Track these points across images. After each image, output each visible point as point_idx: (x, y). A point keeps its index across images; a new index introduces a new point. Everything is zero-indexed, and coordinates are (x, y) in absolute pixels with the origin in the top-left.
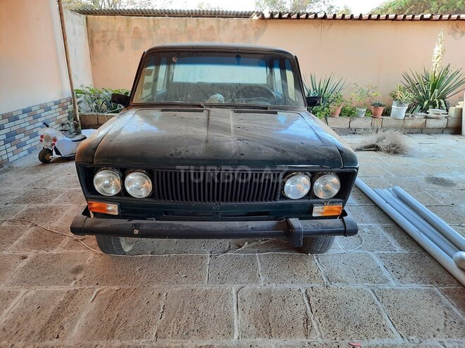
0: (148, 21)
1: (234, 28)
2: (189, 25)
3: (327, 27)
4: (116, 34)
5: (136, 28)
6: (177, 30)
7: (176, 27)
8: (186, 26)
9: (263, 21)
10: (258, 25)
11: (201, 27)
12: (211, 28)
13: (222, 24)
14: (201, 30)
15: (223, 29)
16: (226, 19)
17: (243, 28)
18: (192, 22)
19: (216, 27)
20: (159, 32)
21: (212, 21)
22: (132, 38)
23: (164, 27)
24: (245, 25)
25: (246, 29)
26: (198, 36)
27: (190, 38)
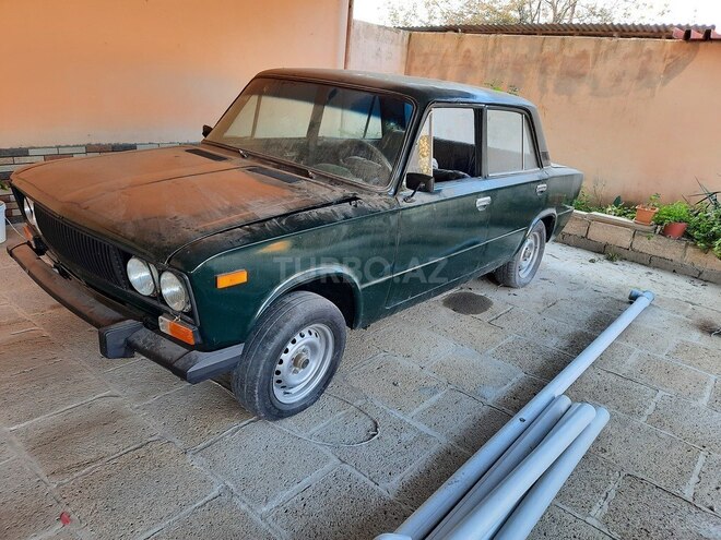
0: (486, 39)
1: (626, 57)
2: (547, 49)
4: (440, 59)
5: (469, 51)
6: (526, 56)
7: (526, 50)
8: (542, 50)
9: (689, 45)
10: (675, 53)
11: (566, 52)
12: (584, 55)
13: (604, 48)
14: (564, 56)
15: (605, 58)
17: (644, 58)
19: (591, 54)
20: (498, 58)
22: (460, 65)
23: (507, 50)
24: (649, 52)
25: (651, 57)
26: (557, 68)
27: (543, 71)
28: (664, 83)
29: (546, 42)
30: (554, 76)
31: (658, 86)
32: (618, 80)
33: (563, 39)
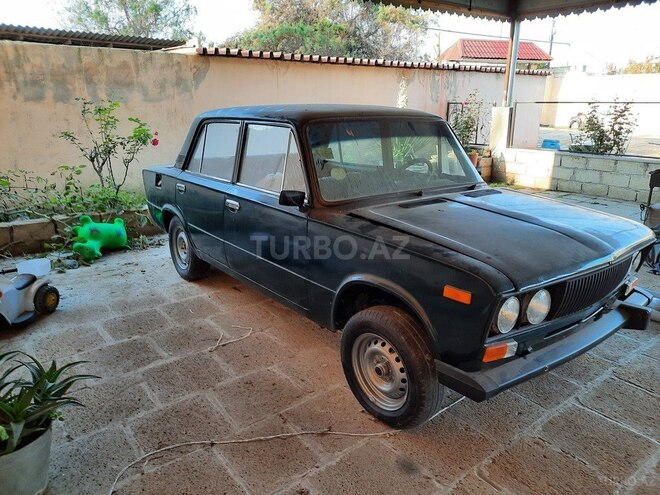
1: (162, 67)
2: (86, 59)
3: (283, 70)
6: (64, 66)
7: (62, 60)
8: (80, 60)
9: (203, 58)
10: (196, 64)
11: (107, 62)
12: (124, 65)
13: (141, 60)
14: (107, 66)
15: (145, 68)
16: (148, 52)
17: (176, 68)
18: (91, 53)
19: (132, 64)
21: (126, 55)
24: (178, 63)
25: (180, 68)
26: (104, 77)
27: (89, 81)
28: (196, 88)
29: (82, 52)
30: (103, 86)
31: (193, 90)
32: (162, 87)
33: (100, 51)
